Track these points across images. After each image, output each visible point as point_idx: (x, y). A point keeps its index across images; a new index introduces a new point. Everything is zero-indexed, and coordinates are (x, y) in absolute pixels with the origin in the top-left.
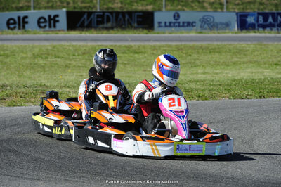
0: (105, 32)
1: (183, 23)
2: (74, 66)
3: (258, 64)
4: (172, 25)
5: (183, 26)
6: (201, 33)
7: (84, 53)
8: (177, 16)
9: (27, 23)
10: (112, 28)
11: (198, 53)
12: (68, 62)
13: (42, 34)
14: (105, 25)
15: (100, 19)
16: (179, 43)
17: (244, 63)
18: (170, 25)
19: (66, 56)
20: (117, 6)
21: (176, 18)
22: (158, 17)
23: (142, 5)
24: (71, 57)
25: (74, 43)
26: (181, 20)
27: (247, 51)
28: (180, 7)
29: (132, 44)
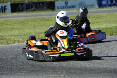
0: (31, 12)
1: (70, 6)
2: (16, 28)
3: (109, 22)
4: (64, 7)
7: (21, 22)
8: (66, 3)
10: (34, 10)
12: (13, 26)
14: (31, 10)
15: (27, 7)
17: (102, 22)
19: (11, 24)
21: (66, 4)
22: (57, 4)
24: (14, 24)
25: (15, 18)
26: (69, 5)
27: (103, 16)
29: (45, 17)
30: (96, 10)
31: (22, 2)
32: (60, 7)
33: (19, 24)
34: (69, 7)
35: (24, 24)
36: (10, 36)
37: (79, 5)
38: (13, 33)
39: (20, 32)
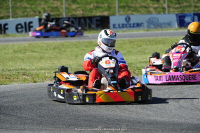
1: (134, 24)
2: (47, 57)
4: (124, 26)
5: (134, 26)
6: (148, 30)
7: (54, 48)
8: (128, 19)
9: (7, 29)
11: (147, 44)
12: (42, 55)
13: (19, 36)
16: (131, 39)
18: (123, 26)
19: (40, 50)
20: (79, 13)
21: (128, 20)
22: (113, 20)
23: (100, 11)
24: (44, 52)
26: (132, 22)
28: (130, 12)
29: (93, 40)
30: (175, 31)
31: (58, 17)
32: (117, 26)
33: (52, 51)
34: (132, 25)
35: (60, 51)
36: (38, 70)
37: (149, 23)
38: (42, 65)
39: (54, 64)
